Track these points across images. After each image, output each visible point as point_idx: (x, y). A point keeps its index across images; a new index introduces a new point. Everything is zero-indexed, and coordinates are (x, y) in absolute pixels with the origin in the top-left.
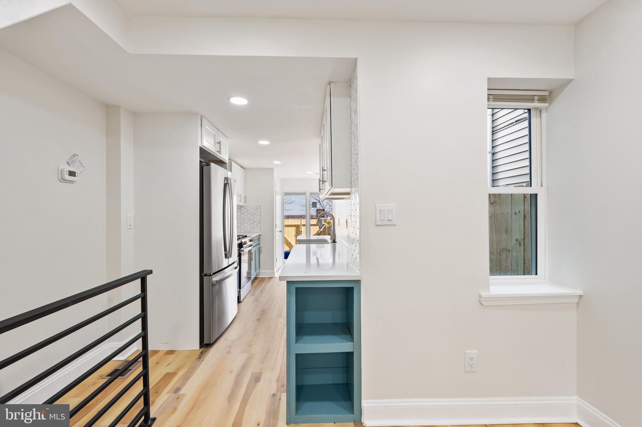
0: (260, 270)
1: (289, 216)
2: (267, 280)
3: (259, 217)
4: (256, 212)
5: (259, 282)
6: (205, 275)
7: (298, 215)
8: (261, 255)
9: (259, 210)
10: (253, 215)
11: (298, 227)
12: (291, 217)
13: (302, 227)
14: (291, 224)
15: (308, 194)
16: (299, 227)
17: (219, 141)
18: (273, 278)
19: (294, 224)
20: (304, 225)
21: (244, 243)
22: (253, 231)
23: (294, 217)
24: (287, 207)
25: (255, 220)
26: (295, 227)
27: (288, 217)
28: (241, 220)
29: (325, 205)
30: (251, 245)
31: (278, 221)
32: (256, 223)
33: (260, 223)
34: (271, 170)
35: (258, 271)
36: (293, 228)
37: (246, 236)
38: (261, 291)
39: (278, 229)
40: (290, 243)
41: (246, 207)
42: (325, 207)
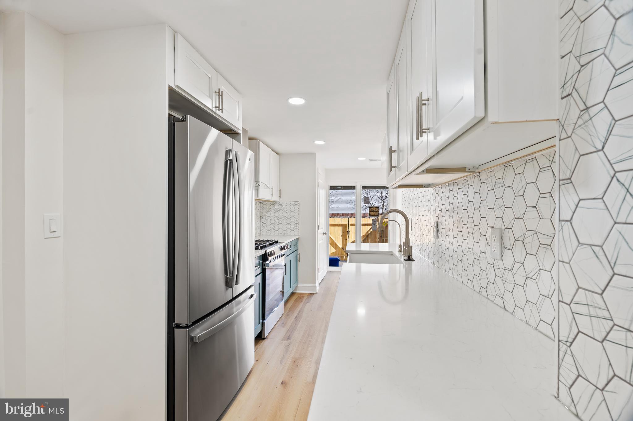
0: (298, 283)
1: (335, 213)
2: (306, 297)
3: (297, 216)
4: (293, 210)
5: (296, 301)
6: (178, 326)
7: (345, 213)
8: (299, 264)
9: (296, 207)
10: (289, 213)
11: (345, 226)
12: (338, 216)
13: (350, 226)
14: (337, 223)
15: (359, 188)
16: (347, 227)
17: (219, 89)
18: (314, 294)
19: (340, 223)
20: (352, 225)
21: (269, 253)
22: (289, 234)
23: (340, 216)
24: (333, 204)
25: (293, 219)
26: (342, 227)
27: (334, 215)
28: (275, 219)
29: (374, 203)
30: (284, 255)
31: (322, 219)
32: (293, 224)
33: (299, 223)
34: (312, 155)
35: (294, 286)
36: (340, 227)
37: (277, 242)
38: (296, 317)
39: (321, 231)
40: (336, 244)
41: (281, 203)
42: (374, 204)
